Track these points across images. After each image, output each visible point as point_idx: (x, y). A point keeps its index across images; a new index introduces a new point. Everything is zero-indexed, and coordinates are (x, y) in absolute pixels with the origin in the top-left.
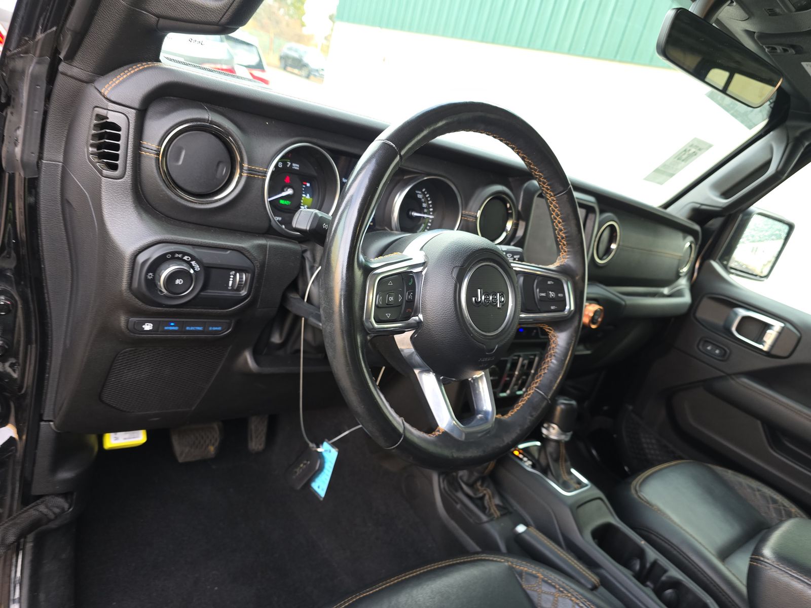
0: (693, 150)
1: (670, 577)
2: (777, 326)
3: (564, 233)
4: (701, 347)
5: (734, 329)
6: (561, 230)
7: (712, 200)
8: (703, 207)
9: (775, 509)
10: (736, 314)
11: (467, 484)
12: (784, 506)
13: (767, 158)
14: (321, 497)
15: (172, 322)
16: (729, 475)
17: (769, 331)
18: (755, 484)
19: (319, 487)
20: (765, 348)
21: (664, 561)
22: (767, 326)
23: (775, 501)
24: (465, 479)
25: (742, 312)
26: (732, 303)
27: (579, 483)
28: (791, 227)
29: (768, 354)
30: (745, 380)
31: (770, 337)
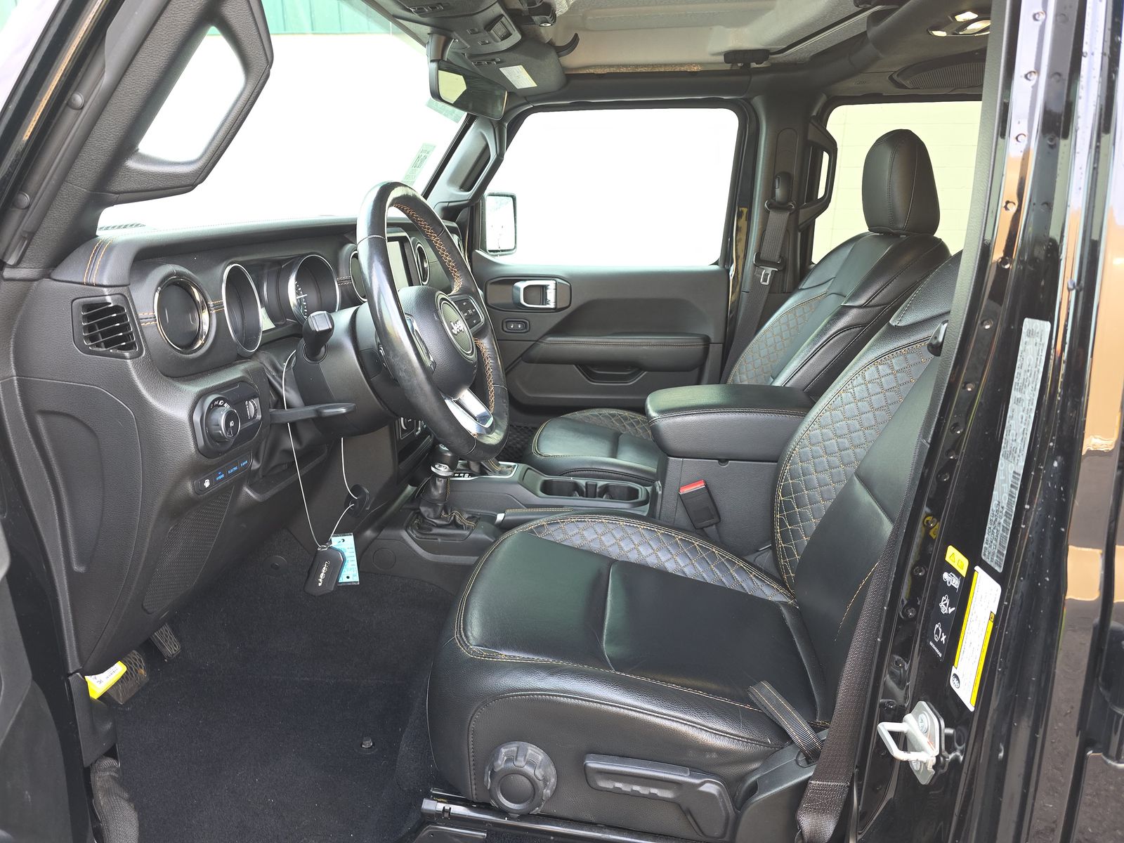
0: (424, 155)
1: (600, 487)
2: (551, 284)
3: (453, 263)
4: (505, 329)
5: (522, 302)
6: (450, 261)
7: (457, 195)
8: (451, 204)
9: (616, 420)
10: (518, 289)
11: (436, 518)
12: (620, 415)
13: (483, 145)
14: (356, 582)
15: (218, 471)
16: (577, 415)
17: (548, 291)
18: (596, 412)
19: (348, 577)
20: (552, 305)
21: (591, 481)
22: (544, 288)
23: (613, 416)
24: (432, 515)
25: (521, 285)
26: (511, 280)
27: (509, 467)
28: (514, 198)
29: (556, 310)
30: (550, 339)
31: (551, 295)
